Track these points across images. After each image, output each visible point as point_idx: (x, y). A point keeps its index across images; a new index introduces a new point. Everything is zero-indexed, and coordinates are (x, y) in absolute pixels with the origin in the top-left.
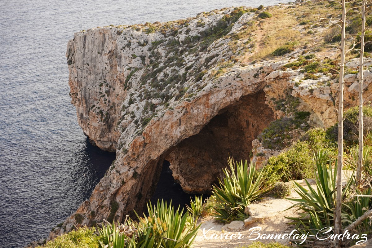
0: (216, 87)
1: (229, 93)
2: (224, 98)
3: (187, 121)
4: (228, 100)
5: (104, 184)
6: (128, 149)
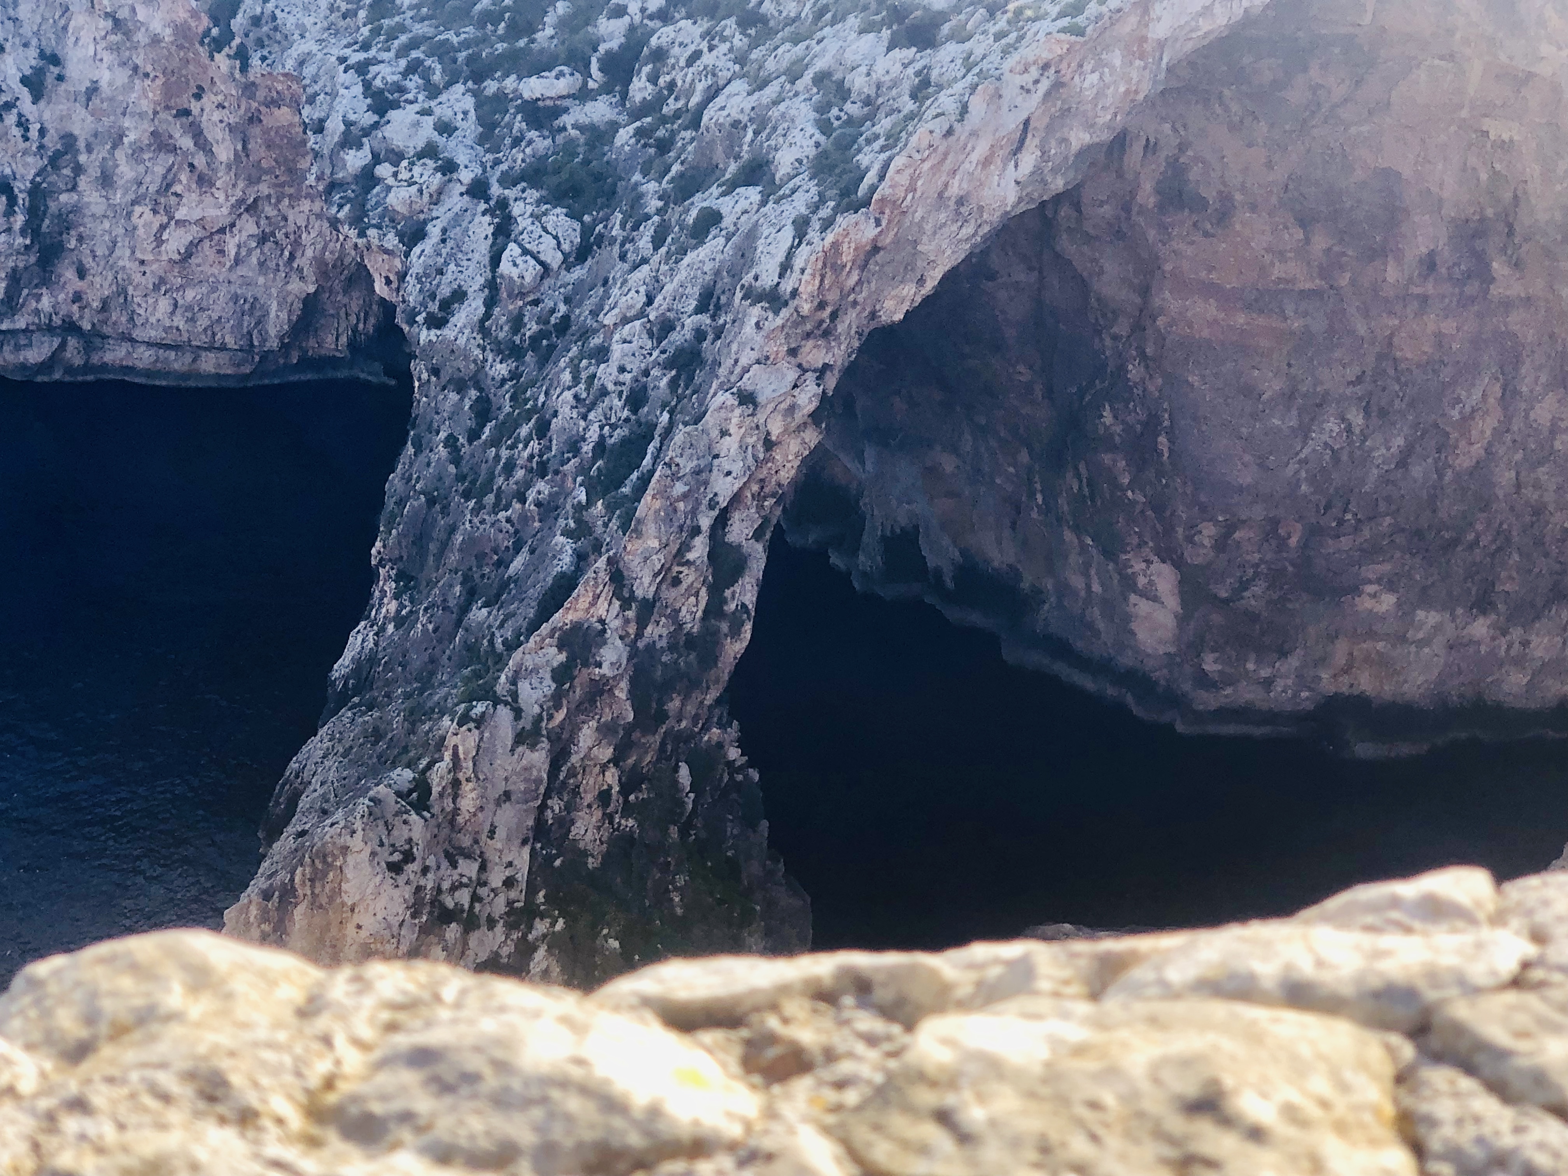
3: (1049, 129)
5: (687, 466)
6: (787, 286)
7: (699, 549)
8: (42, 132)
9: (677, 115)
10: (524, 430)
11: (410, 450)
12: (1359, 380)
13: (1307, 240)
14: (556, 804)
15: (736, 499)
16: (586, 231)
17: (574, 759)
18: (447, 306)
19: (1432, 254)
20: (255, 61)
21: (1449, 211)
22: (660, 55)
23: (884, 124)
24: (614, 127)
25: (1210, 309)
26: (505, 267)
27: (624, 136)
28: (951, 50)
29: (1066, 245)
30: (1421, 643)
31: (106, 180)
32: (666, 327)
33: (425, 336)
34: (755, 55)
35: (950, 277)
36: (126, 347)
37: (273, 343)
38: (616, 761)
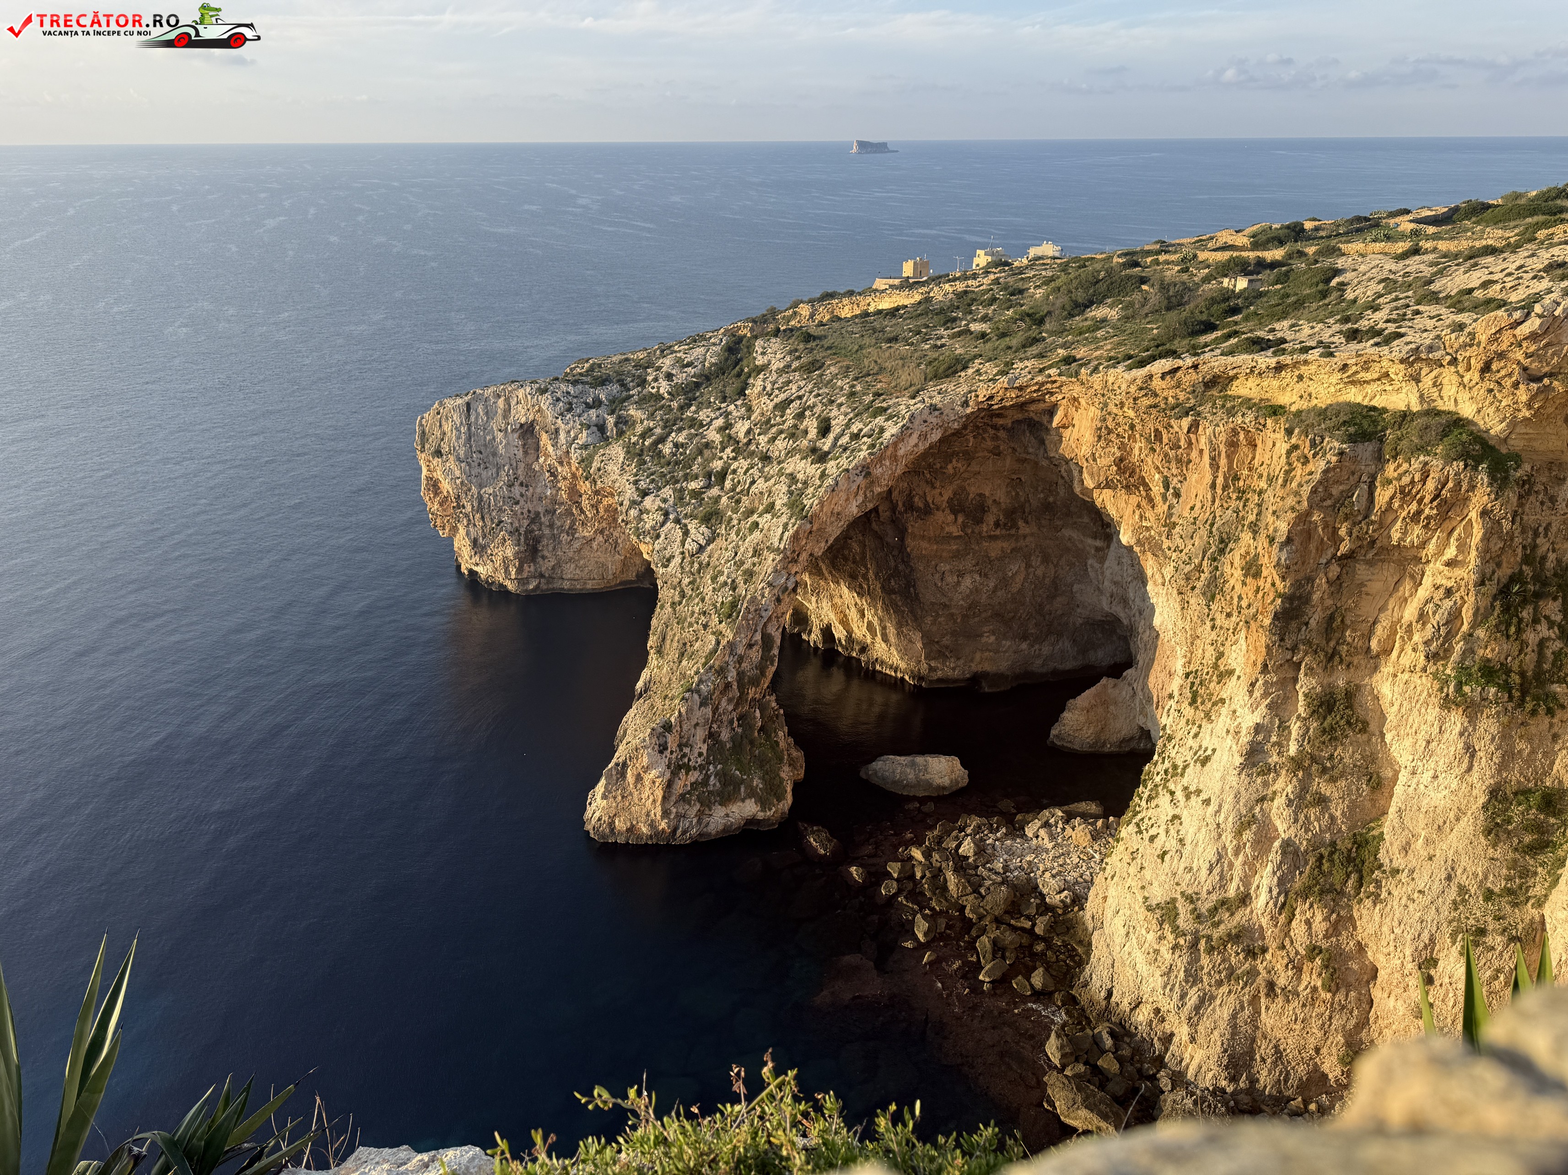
0: (908, 428)
1: (923, 436)
2: (916, 445)
3: (866, 488)
4: (922, 448)
5: (752, 609)
6: (782, 546)
7: (758, 637)
8: (529, 511)
9: (742, 491)
10: (697, 600)
11: (658, 610)
12: (977, 564)
13: (956, 519)
14: (715, 726)
15: (770, 618)
16: (714, 532)
17: (721, 710)
18: (669, 560)
19: (998, 520)
20: (599, 483)
21: (1003, 506)
22: (734, 472)
23: (810, 490)
24: (720, 497)
25: (924, 544)
26: (686, 546)
27: (724, 500)
28: (832, 463)
29: (874, 526)
30: (1005, 652)
31: (551, 526)
32: (743, 563)
33: (662, 571)
34: (766, 469)
35: (836, 539)
36: (560, 581)
37: (611, 577)
38: (734, 710)
